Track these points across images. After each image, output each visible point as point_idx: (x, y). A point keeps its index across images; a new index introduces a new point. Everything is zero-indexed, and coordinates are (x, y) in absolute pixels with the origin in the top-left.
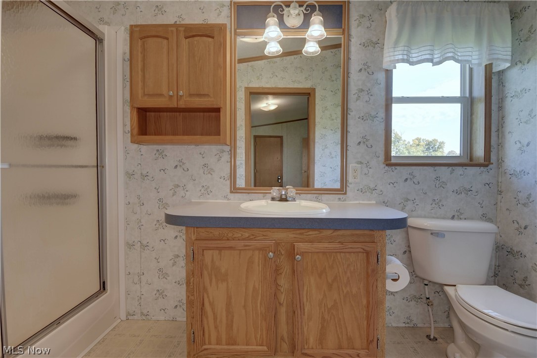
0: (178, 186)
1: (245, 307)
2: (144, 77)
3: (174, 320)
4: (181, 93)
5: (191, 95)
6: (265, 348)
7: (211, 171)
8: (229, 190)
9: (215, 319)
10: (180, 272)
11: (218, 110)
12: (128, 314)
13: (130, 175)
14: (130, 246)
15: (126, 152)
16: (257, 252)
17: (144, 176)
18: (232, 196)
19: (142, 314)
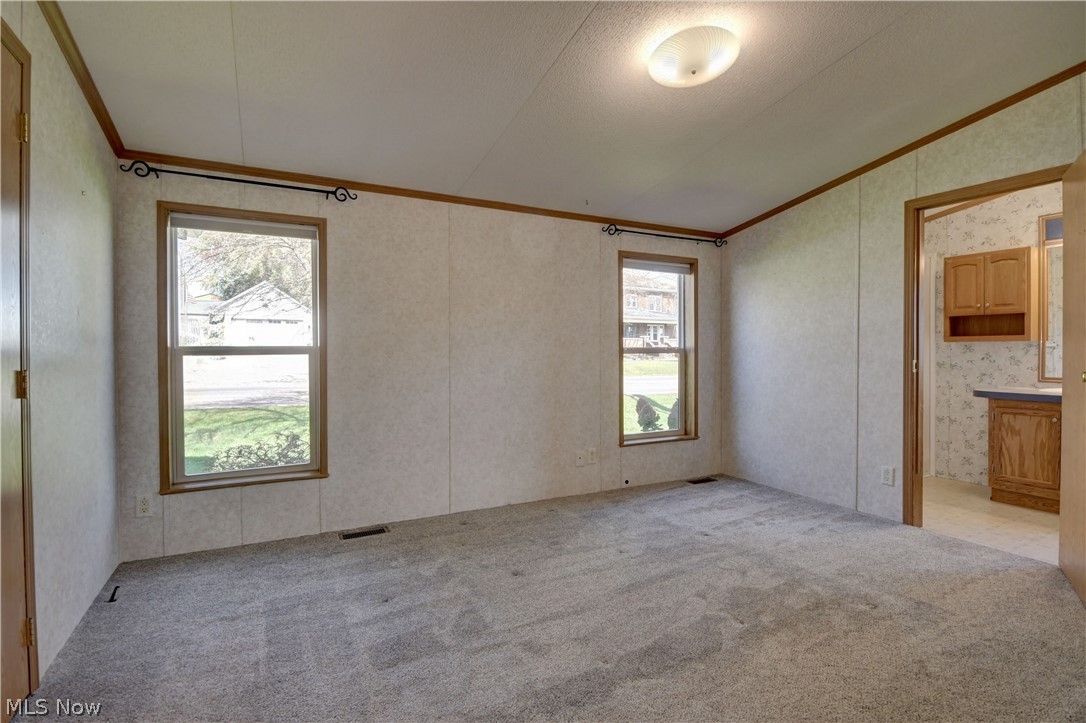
0: (984, 374)
1: (1034, 454)
2: (956, 294)
3: (979, 484)
4: (988, 304)
5: (997, 305)
6: (1050, 483)
7: (1018, 363)
8: (1036, 379)
9: (1010, 459)
10: (984, 445)
11: (1023, 315)
12: (937, 473)
13: (939, 365)
14: (940, 420)
15: (938, 347)
16: (1044, 419)
17: (952, 366)
18: (1040, 384)
19: (949, 474)
